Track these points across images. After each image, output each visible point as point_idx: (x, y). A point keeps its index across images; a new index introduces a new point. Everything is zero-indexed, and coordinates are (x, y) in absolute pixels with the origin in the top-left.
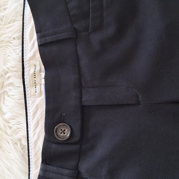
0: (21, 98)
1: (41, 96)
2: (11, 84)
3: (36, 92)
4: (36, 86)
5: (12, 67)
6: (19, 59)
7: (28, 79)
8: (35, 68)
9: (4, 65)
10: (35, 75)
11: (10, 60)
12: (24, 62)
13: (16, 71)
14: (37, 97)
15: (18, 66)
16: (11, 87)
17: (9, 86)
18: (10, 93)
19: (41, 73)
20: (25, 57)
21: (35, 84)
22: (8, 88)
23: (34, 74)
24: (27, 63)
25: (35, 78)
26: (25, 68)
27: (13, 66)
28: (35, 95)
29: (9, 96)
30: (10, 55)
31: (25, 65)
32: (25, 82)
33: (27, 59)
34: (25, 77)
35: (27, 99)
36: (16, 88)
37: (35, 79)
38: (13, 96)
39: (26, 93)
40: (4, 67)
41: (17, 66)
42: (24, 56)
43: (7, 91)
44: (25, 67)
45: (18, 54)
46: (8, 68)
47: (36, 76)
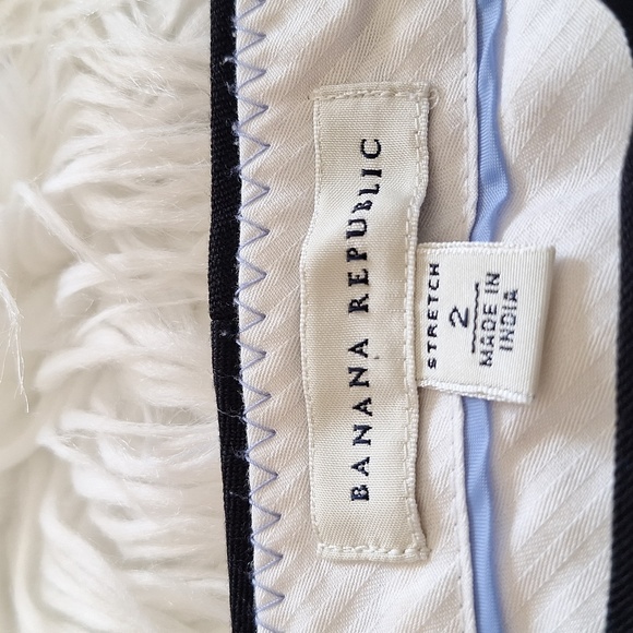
0: (192, 549)
1: (426, 550)
2: (102, 379)
3: (361, 494)
4: (362, 419)
5: (114, 190)
6: (186, 89)
7: (275, 320)
8: (369, 182)
9: (38, 168)
10: (356, 268)
11: (89, 118)
12: (243, 111)
13: (157, 237)
14: (385, 563)
15: (168, 167)
16: (99, 422)
17: (85, 406)
18: (90, 484)
19: (435, 252)
20: (245, 55)
21: (360, 394)
22: (74, 420)
23: (353, 255)
24: (277, 126)
25: (359, 307)
26: (246, 192)
27: (123, 175)
28: (348, 532)
29: (76, 513)
30: (87, 60)
31: (243, 145)
32: (245, 356)
33: (276, 74)
34: (245, 299)
35: (263, 578)
36: (148, 429)
37: (360, 327)
38: (120, 513)
39: (254, 498)
40: (29, 198)
41: (155, 170)
42: (241, 39)
43: (62, 451)
44: (247, 170)
45: (172, 34)
46: (68, 204)
47: (377, 293)
